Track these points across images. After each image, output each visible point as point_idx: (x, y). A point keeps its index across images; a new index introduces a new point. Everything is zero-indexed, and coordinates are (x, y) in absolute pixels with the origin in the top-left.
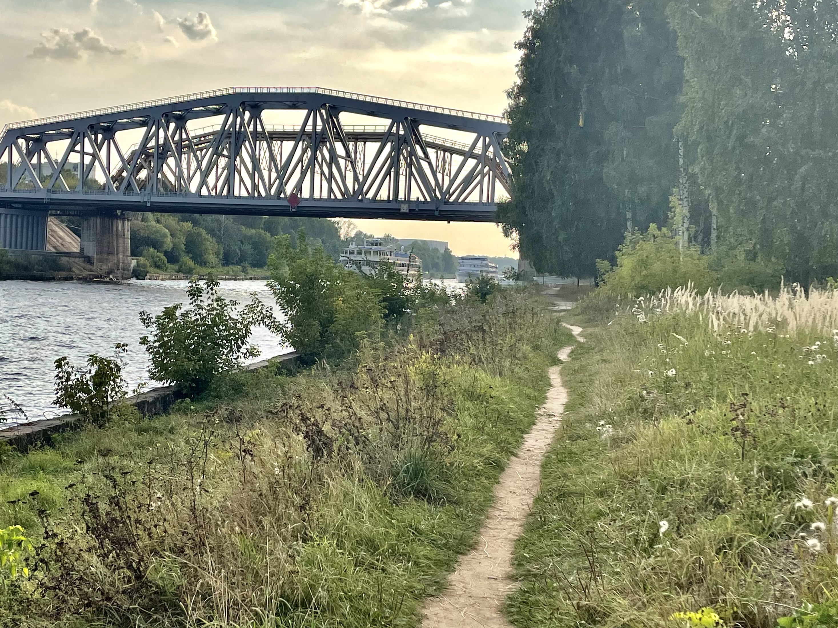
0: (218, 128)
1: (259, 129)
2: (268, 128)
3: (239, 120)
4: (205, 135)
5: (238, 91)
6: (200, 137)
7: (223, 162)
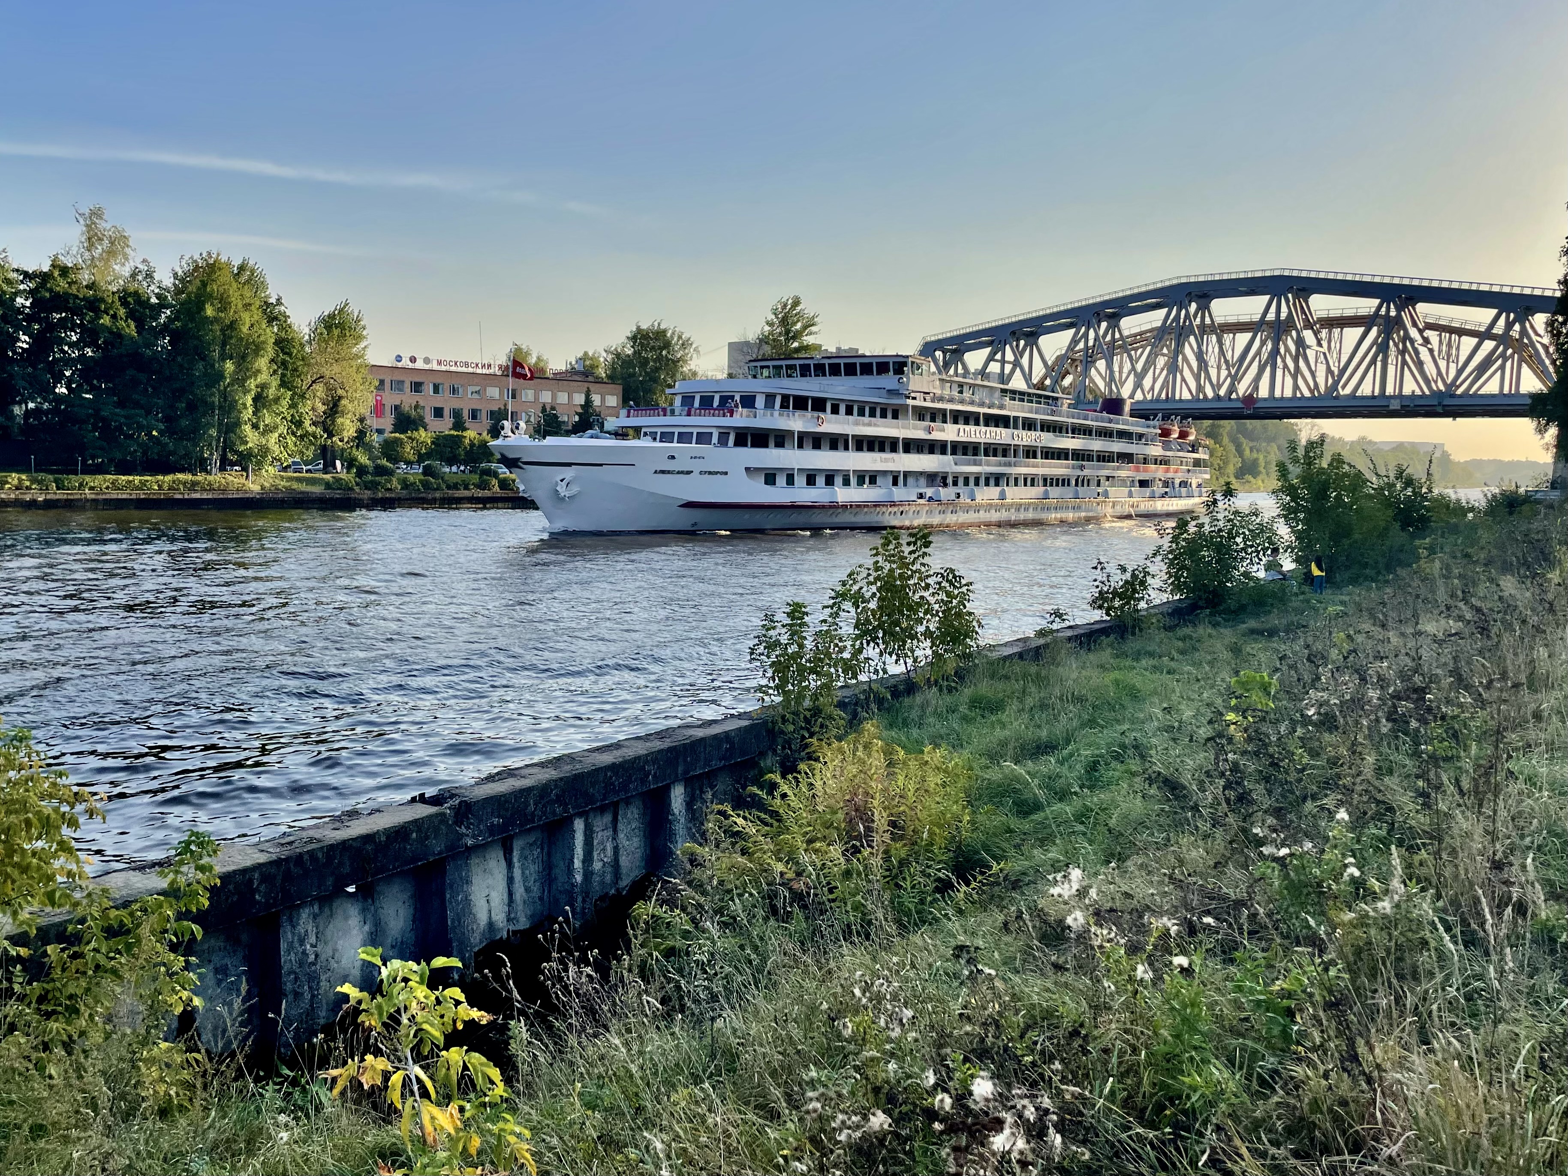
0: (1159, 324)
1: (1208, 321)
2: (1218, 320)
3: (1183, 312)
4: (1141, 334)
5: (1184, 280)
6: (1135, 335)
7: (1161, 361)
